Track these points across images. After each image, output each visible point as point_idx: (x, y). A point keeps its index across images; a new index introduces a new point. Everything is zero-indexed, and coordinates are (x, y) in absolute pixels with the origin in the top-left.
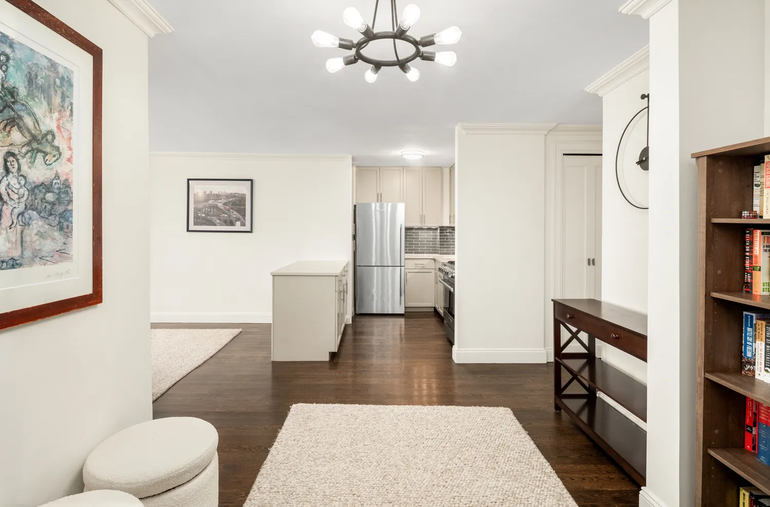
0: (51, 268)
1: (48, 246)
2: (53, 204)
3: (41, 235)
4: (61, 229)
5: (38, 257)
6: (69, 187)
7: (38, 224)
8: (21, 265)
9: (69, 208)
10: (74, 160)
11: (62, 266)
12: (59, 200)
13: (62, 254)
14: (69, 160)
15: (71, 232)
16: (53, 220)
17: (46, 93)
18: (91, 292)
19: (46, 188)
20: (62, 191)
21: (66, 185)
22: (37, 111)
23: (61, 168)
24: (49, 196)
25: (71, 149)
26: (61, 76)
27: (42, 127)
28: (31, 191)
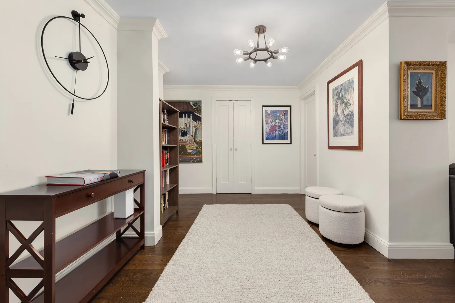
0: (349, 137)
1: (349, 131)
2: (349, 119)
3: (347, 128)
4: (351, 126)
5: (347, 134)
6: (353, 113)
7: (347, 125)
8: (344, 135)
9: (353, 119)
10: (354, 104)
11: (352, 136)
12: (350, 118)
13: (352, 133)
14: (353, 105)
15: (354, 126)
16: (350, 124)
17: (348, 90)
18: (358, 146)
19: (348, 115)
20: (351, 114)
21: (352, 113)
22: (346, 96)
23: (351, 108)
24: (349, 117)
25: (353, 101)
26: (351, 82)
27: (347, 100)
28: (345, 117)
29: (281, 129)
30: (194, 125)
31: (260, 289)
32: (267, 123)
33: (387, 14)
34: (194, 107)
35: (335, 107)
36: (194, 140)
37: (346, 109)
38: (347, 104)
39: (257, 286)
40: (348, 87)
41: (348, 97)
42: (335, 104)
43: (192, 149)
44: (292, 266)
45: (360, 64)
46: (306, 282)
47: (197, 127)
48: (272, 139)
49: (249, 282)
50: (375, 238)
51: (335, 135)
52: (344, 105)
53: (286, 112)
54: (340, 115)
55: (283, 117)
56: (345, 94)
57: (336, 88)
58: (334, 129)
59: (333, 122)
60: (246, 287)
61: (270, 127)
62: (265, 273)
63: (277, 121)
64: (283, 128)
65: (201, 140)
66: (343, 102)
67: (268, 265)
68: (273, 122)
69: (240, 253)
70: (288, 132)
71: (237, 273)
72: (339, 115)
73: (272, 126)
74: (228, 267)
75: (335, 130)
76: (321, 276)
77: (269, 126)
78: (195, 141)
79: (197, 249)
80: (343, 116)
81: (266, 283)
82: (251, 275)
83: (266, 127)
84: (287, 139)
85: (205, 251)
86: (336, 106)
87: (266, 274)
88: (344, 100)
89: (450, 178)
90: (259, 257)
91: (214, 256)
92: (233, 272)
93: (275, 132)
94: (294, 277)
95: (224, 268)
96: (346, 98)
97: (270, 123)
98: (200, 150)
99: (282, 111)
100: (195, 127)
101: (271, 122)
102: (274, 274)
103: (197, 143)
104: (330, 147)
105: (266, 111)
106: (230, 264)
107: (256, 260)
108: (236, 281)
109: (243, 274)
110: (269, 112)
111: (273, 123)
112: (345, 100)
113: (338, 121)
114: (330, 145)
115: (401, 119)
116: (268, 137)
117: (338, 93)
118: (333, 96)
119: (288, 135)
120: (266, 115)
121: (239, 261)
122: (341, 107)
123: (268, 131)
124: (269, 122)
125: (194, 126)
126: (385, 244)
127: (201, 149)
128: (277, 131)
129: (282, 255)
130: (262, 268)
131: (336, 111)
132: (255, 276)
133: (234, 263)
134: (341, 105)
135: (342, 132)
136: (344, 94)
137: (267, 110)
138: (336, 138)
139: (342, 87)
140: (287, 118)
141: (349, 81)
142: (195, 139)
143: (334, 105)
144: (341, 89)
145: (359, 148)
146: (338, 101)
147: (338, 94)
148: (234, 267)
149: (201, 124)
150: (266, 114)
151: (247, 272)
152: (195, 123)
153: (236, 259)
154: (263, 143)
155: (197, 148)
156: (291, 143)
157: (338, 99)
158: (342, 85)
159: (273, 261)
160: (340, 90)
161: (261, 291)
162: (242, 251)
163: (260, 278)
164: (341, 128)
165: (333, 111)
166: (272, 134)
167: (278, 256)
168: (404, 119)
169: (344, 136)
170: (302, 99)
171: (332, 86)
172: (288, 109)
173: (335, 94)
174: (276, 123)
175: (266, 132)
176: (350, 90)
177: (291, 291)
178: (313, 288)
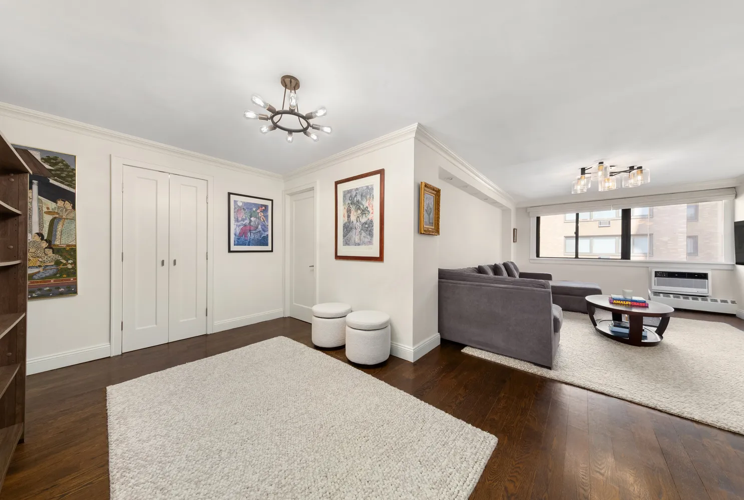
0: (366, 247)
1: (366, 240)
2: (367, 228)
3: (364, 237)
4: (370, 235)
5: (364, 243)
7: (364, 234)
9: (372, 228)
10: (374, 213)
11: (370, 247)
12: (369, 226)
13: (370, 243)
14: (372, 213)
15: (373, 236)
16: (368, 232)
17: (366, 197)
18: (379, 256)
19: (366, 223)
20: (370, 224)
21: (372, 221)
22: (363, 203)
23: (370, 217)
24: (367, 226)
25: (373, 209)
26: (370, 189)
27: (365, 207)
28: (362, 225)
29: (258, 230)
30: (48, 208)
31: (351, 477)
32: (237, 220)
33: (414, 135)
34: (47, 166)
35: (347, 212)
36: (44, 244)
37: (363, 216)
38: (364, 211)
39: (344, 475)
40: (367, 194)
41: (365, 203)
42: (346, 208)
43: (40, 266)
44: (357, 418)
45: (381, 172)
46: (384, 428)
47: (58, 213)
48: (244, 244)
49: (329, 480)
50: (399, 347)
51: (346, 243)
52: (359, 212)
53: (265, 208)
54: (355, 222)
55: (260, 215)
56: (362, 200)
57: (349, 191)
58: (344, 236)
59: (344, 230)
60: (333, 491)
61: (242, 227)
62: (336, 449)
63: (252, 219)
64: (261, 230)
65: (73, 243)
66: (359, 208)
67: (330, 434)
68: (246, 219)
69: (276, 444)
70: (268, 235)
71: (301, 479)
72: (353, 222)
73: (245, 225)
74: (277, 480)
75: (346, 238)
76: (390, 412)
77: (240, 226)
78: (50, 247)
79: (176, 492)
80: (358, 223)
81: (350, 464)
82: (323, 466)
83: (236, 226)
84: (267, 245)
85: (203, 483)
86: (349, 211)
87: (340, 450)
88: (360, 207)
89: (439, 282)
90: (309, 430)
91: (232, 480)
92: (292, 483)
93: (249, 234)
94: (370, 430)
95: (272, 488)
96: (362, 204)
97: (241, 221)
98: (70, 266)
99: (261, 205)
100: (48, 213)
101: (243, 220)
102: (348, 443)
103: (57, 251)
104: (338, 257)
105: (235, 202)
106: (276, 473)
107: (310, 439)
108: (311, 494)
109: (311, 474)
110: (240, 204)
111: (246, 221)
112: (362, 207)
113: (351, 228)
114: (339, 254)
115: (421, 233)
116: (238, 241)
117: (351, 196)
118: (343, 199)
119: (267, 240)
120: (235, 208)
121: (287, 458)
122: (355, 213)
123: (238, 232)
124: (240, 219)
125: (45, 210)
126: (410, 350)
127: (71, 264)
128: (252, 234)
129: (334, 409)
130: (327, 444)
131: (349, 216)
132: (328, 464)
133: (281, 465)
134: (356, 211)
135: (357, 241)
136: (360, 199)
137: (237, 201)
138: (347, 247)
139: (357, 192)
140: (266, 217)
141: (367, 187)
142: (49, 241)
143: (346, 210)
144: (357, 193)
145: (380, 259)
146: (351, 206)
147: (351, 198)
148: (287, 473)
149: (74, 207)
150: (234, 206)
151: (314, 467)
152: (51, 205)
153: (278, 459)
154: (230, 251)
155: (58, 263)
156: (272, 251)
157: (351, 204)
158: (357, 189)
159: (331, 426)
160: (354, 194)
161: (354, 479)
162: (277, 438)
163: (337, 461)
164: (355, 236)
165: (344, 217)
166: (245, 237)
167: (331, 414)
168: (423, 234)
169: (359, 245)
170: (288, 194)
171: (342, 188)
172: (269, 203)
173: (348, 198)
174: (251, 221)
175: (235, 235)
176: (368, 197)
177: (383, 450)
178: (397, 430)
